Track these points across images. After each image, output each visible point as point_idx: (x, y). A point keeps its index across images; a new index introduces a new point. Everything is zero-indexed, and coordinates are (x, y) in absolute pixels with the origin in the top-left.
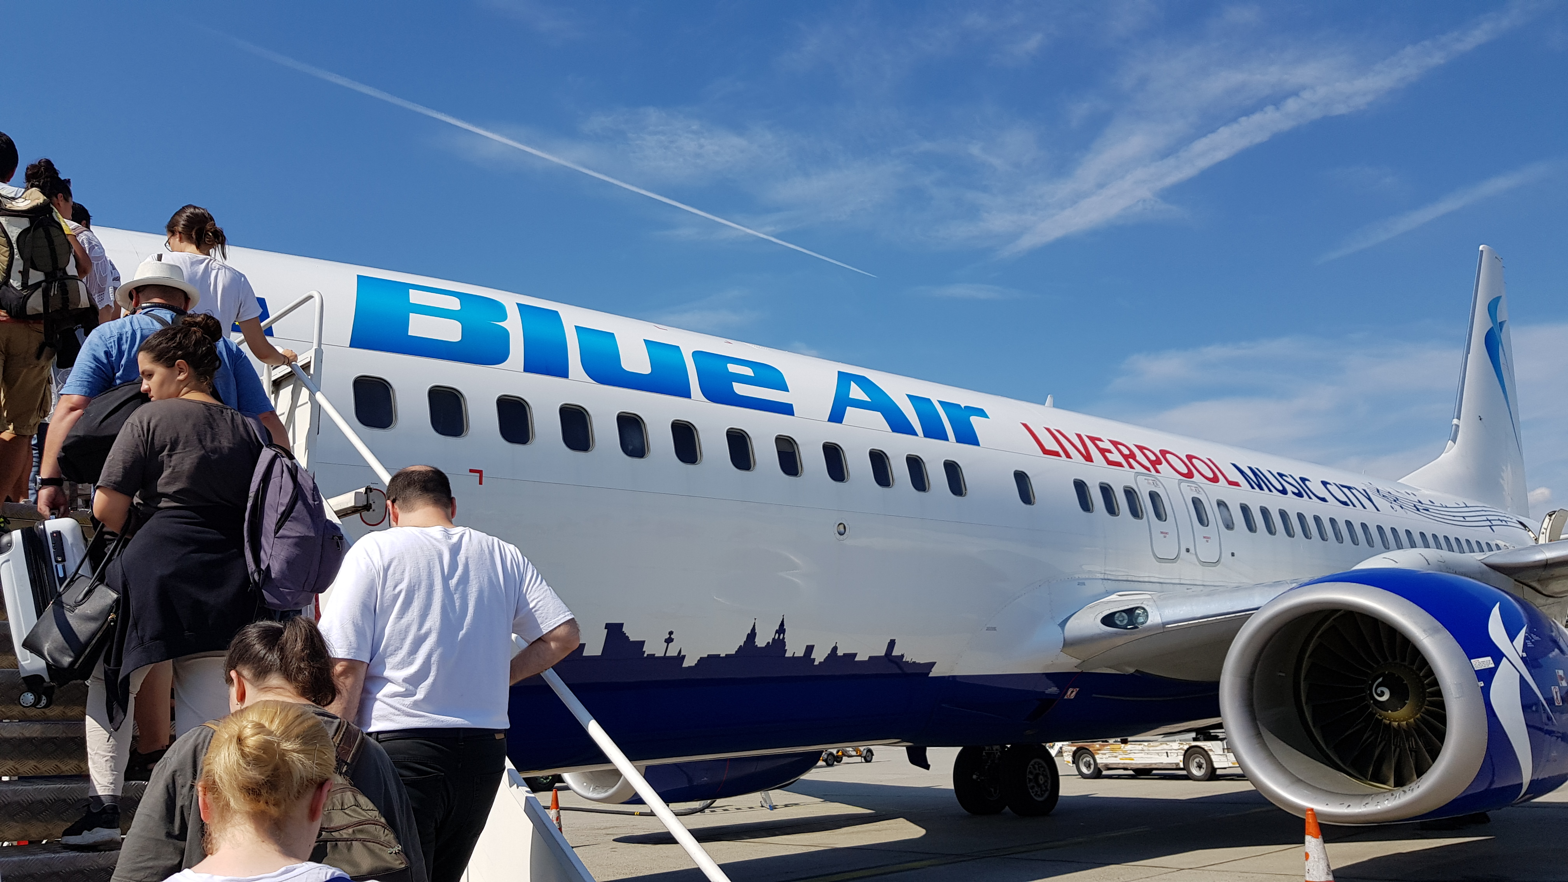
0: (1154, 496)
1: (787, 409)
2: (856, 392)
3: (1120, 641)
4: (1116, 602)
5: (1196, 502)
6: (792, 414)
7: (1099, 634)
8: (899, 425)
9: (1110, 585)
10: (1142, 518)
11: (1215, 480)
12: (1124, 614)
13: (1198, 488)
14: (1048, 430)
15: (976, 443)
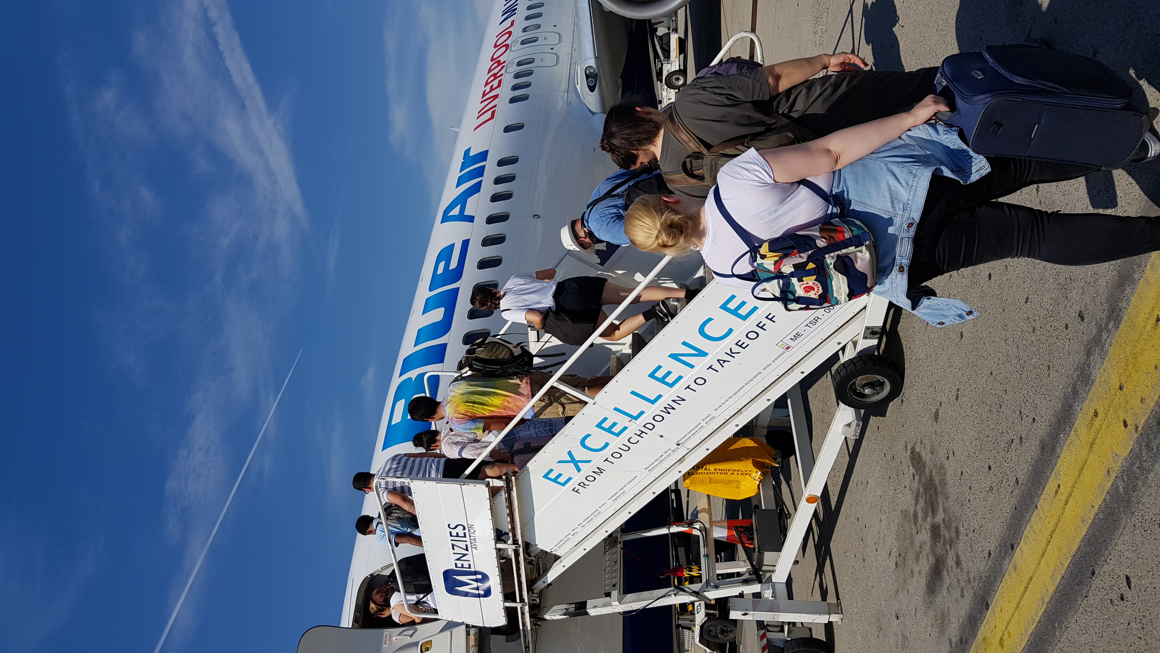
0: (519, 64)
1: (466, 244)
2: (456, 211)
3: (604, 83)
4: (581, 85)
5: (523, 43)
6: (468, 240)
7: (600, 94)
8: (476, 189)
9: (571, 89)
10: (533, 71)
11: (510, 33)
12: (589, 80)
13: (515, 41)
14: (478, 118)
15: (487, 152)
